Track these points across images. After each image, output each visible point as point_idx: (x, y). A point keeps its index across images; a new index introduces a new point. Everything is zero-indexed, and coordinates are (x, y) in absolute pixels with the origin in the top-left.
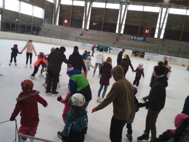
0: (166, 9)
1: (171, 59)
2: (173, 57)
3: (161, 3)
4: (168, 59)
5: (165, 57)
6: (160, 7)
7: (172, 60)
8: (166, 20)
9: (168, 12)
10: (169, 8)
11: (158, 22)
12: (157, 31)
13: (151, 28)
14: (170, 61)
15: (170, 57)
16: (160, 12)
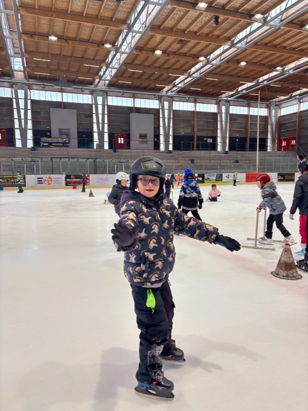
0: (23, 91)
1: (50, 180)
2: (52, 176)
3: (10, 79)
4: (44, 181)
5: (38, 178)
6: (12, 87)
7: (52, 181)
8: (29, 112)
9: (29, 98)
10: (29, 90)
11: (16, 116)
12: (18, 134)
13: (4, 129)
14: (49, 184)
15: (48, 176)
16: (14, 97)
